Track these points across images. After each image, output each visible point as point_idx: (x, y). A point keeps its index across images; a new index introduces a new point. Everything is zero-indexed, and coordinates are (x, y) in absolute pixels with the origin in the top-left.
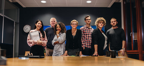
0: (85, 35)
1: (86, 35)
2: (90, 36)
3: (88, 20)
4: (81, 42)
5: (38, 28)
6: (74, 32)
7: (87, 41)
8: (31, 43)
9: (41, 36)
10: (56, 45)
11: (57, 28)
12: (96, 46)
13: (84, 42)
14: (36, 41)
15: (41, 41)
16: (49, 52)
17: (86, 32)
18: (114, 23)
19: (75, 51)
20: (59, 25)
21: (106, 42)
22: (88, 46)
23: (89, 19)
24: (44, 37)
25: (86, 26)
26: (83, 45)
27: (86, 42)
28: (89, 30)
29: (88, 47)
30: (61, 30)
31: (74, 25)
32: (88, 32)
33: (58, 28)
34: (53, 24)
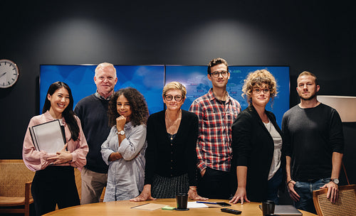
0: (206, 126)
1: (212, 125)
2: (223, 128)
3: (218, 73)
4: (195, 153)
5: (58, 109)
6: (174, 121)
7: (214, 146)
8: (38, 161)
9: (68, 135)
10: (116, 164)
11: (118, 108)
12: (242, 171)
13: (202, 152)
14: (52, 154)
15: (67, 155)
16: (93, 182)
17: (211, 118)
18: (307, 90)
19: (175, 182)
20: (127, 96)
21: (277, 154)
22: (215, 164)
23: (223, 72)
24: (75, 137)
25: (213, 96)
26: (199, 161)
27: (211, 152)
28: (222, 110)
29: (218, 166)
30: (129, 113)
31: (174, 100)
32: (218, 117)
33: (122, 107)
34: (106, 85)
